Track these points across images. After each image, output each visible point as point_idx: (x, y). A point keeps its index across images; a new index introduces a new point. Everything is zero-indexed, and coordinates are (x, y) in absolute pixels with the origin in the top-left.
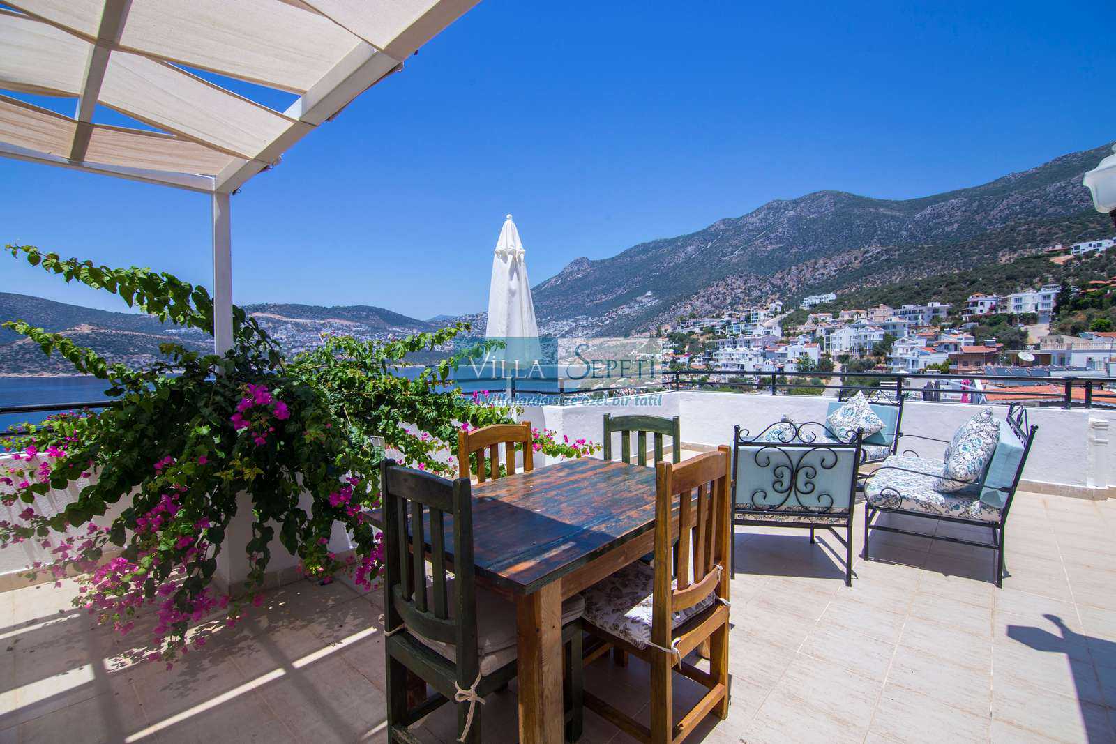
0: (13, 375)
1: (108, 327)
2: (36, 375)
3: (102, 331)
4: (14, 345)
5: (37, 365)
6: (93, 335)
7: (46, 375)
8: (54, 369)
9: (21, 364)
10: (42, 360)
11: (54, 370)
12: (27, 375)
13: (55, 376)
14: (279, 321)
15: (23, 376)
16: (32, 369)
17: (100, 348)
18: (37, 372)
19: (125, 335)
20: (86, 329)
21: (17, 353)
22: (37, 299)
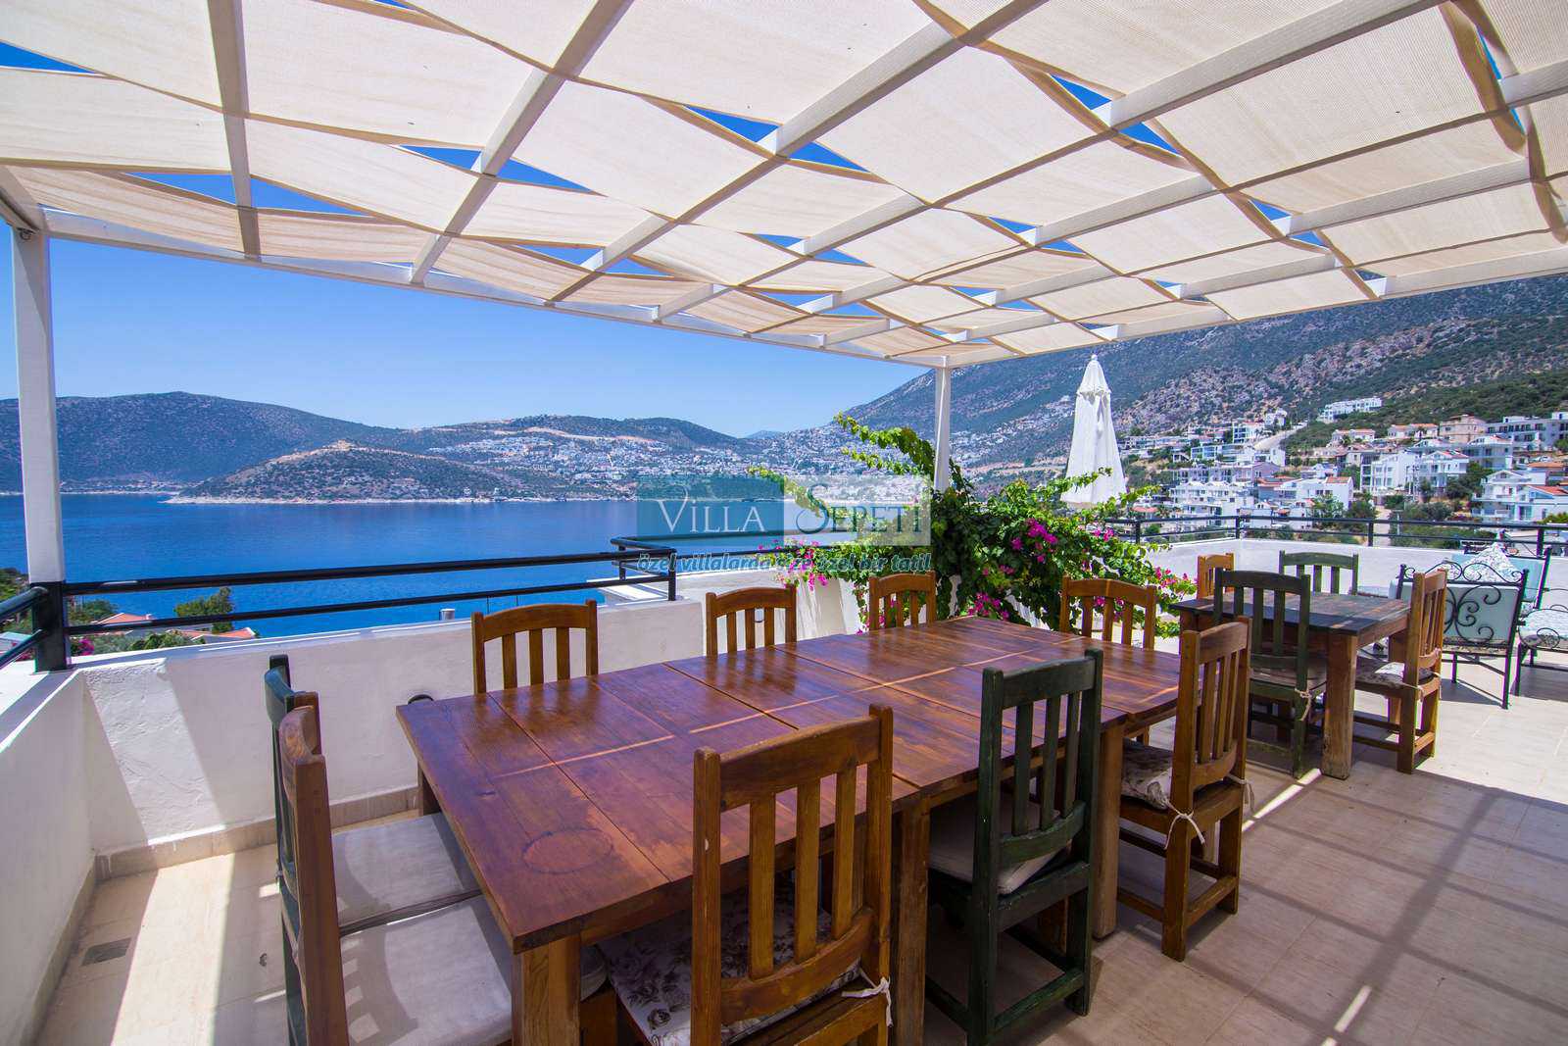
0: (266, 501)
1: (367, 445)
2: (291, 502)
3: (361, 449)
4: (268, 465)
5: (291, 489)
6: (351, 454)
7: (301, 501)
8: (309, 494)
9: (274, 487)
10: (296, 484)
11: (309, 496)
12: (282, 502)
13: (310, 502)
14: (560, 438)
15: (277, 502)
16: (287, 494)
17: (358, 470)
18: (291, 498)
19: (386, 455)
20: (342, 446)
21: (271, 474)
22: (291, 410)
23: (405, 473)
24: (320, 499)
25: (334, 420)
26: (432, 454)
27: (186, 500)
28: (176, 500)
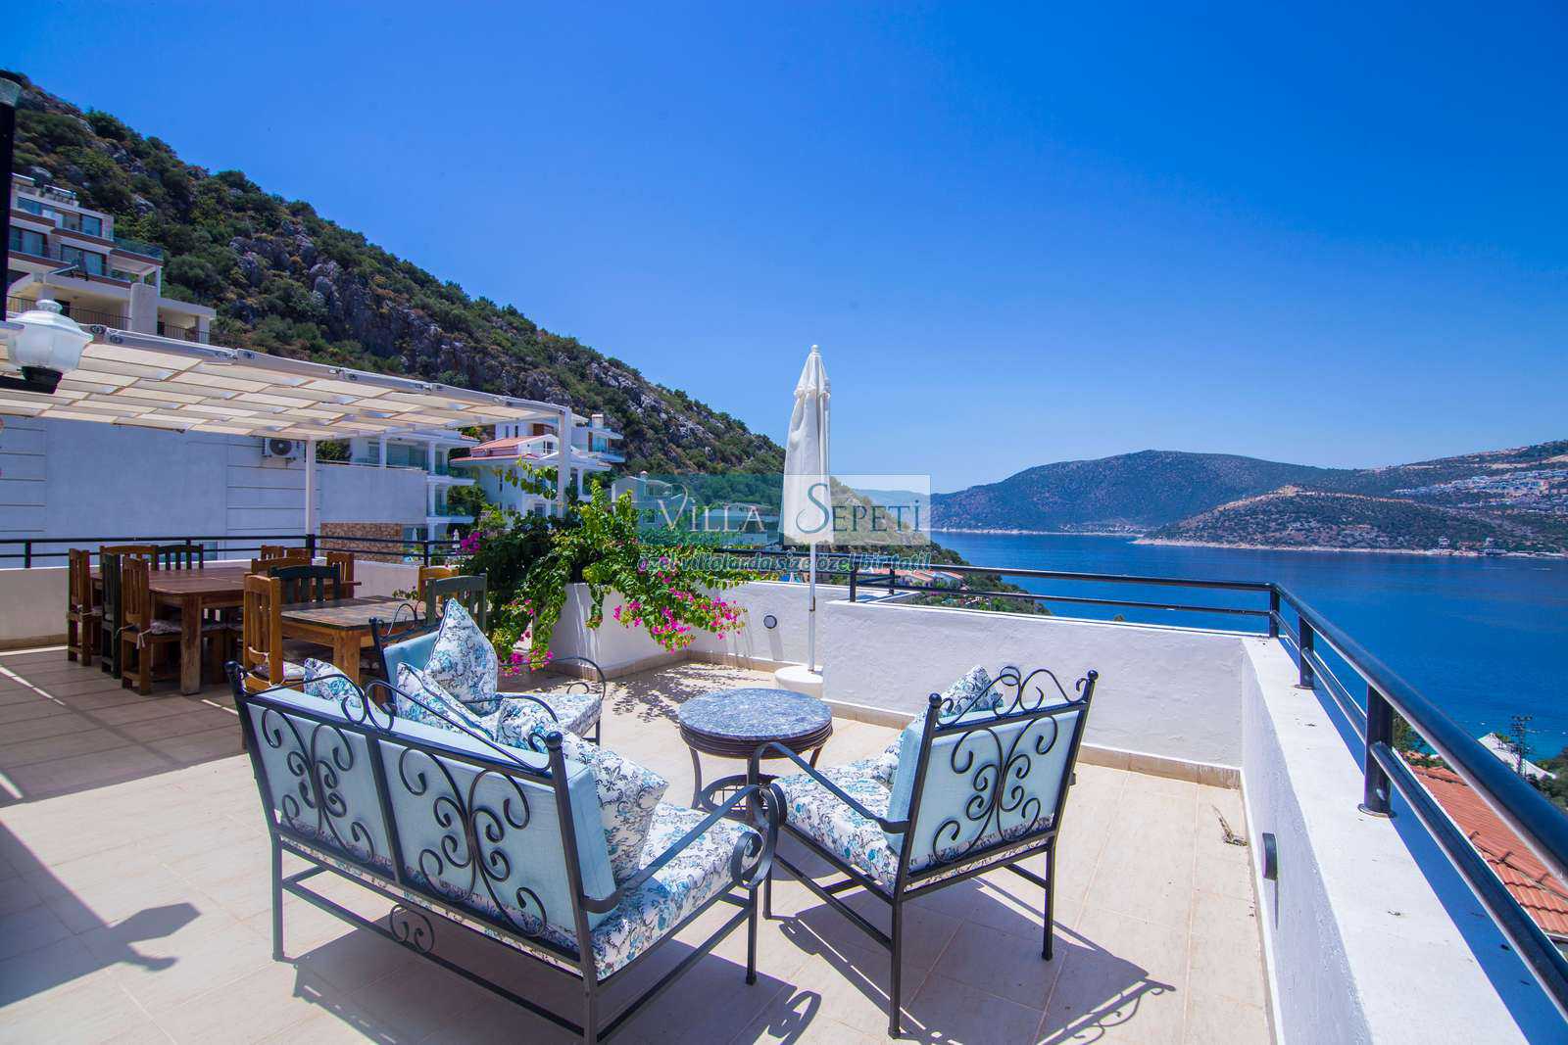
3: (1308, 494)
6: (1298, 499)
17: (1305, 515)
19: (1338, 499)
20: (1289, 491)
23: (1359, 519)
24: (1262, 544)
25: (1284, 465)
26: (1398, 496)
27: (1147, 542)
28: (1142, 541)
